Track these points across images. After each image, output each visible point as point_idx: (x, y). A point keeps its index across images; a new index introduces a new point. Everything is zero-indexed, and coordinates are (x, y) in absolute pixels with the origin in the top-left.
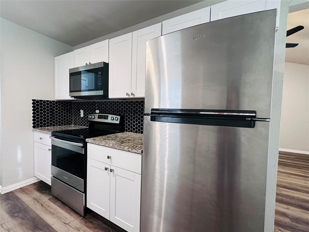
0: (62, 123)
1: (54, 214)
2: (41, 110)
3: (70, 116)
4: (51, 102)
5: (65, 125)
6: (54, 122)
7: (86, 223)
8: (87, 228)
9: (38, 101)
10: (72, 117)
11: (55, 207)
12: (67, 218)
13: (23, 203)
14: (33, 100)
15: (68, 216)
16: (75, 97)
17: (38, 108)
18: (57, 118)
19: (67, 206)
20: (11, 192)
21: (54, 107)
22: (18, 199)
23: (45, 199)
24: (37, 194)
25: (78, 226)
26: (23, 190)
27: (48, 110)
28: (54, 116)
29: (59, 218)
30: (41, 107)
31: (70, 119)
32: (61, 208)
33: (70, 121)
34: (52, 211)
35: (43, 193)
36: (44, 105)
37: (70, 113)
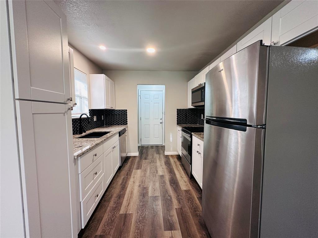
0: (191, 123)
1: (179, 171)
2: (181, 115)
3: (196, 118)
4: (185, 110)
5: (193, 124)
6: (187, 122)
7: (190, 182)
8: (189, 184)
9: (179, 110)
10: (197, 119)
11: (180, 168)
12: (183, 175)
13: (170, 161)
14: (177, 109)
15: (184, 175)
16: (195, 106)
17: (179, 114)
18: (188, 119)
19: (186, 170)
20: (168, 155)
21: (187, 113)
22: (169, 159)
23: (178, 163)
24: (176, 160)
25: (186, 181)
26: (172, 156)
27: (184, 115)
28: (187, 118)
29: (180, 173)
30: (181, 113)
31: (196, 120)
32: (183, 170)
33: (196, 122)
34: (179, 169)
35: (178, 160)
36: (182, 112)
37: (196, 116)
